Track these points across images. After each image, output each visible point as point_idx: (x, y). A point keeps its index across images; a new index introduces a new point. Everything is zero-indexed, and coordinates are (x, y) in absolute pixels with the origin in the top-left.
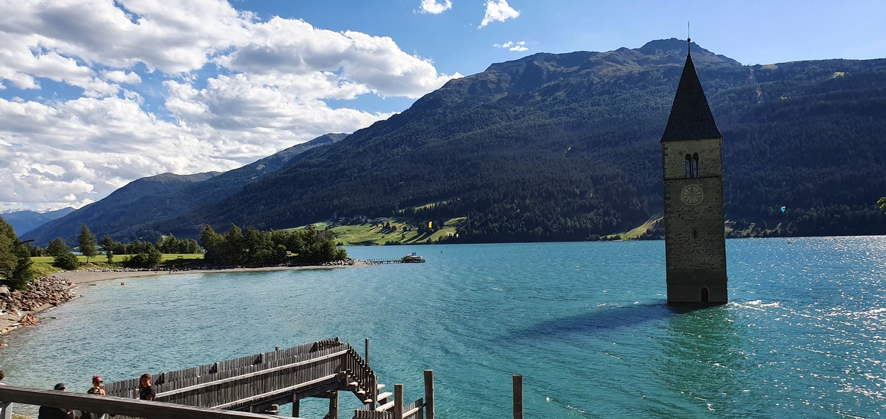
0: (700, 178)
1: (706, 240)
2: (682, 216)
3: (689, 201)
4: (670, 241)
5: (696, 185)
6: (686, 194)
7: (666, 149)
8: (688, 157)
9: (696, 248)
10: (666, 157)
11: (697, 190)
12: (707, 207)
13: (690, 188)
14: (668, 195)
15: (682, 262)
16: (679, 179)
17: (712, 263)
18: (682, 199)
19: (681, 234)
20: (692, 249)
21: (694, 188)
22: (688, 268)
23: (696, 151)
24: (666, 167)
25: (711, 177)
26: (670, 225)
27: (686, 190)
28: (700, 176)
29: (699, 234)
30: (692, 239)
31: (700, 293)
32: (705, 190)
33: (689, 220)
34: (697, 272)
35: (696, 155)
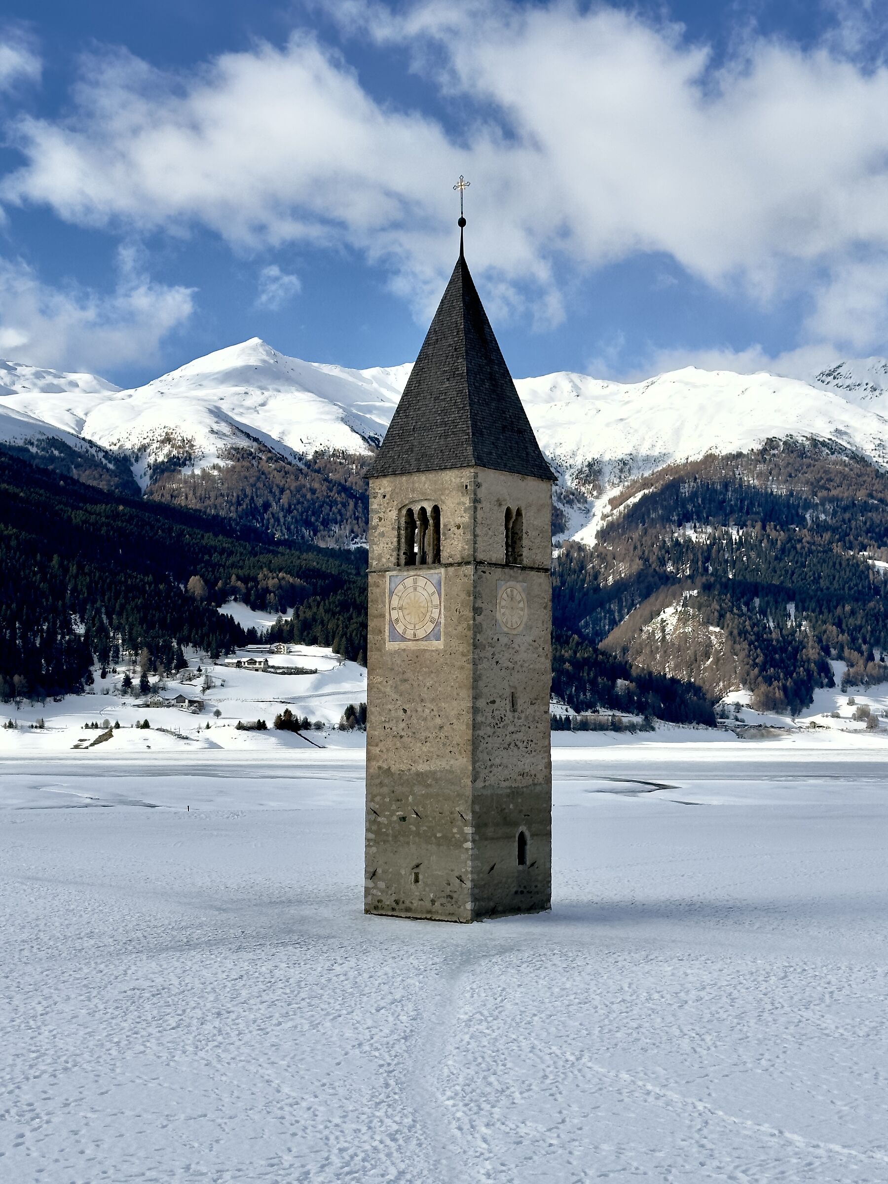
0: (524, 568)
1: (527, 717)
2: (497, 656)
3: (507, 622)
4: (479, 719)
5: (519, 586)
6: (503, 603)
7: (478, 485)
8: (508, 511)
9: (514, 736)
10: (479, 506)
11: (518, 598)
13: (509, 590)
14: (479, 604)
15: (494, 770)
16: (495, 565)
17: (533, 773)
18: (498, 616)
19: (493, 702)
20: (508, 739)
21: (515, 592)
22: (504, 784)
23: (519, 504)
24: (478, 531)
25: (538, 570)
26: (480, 676)
27: (505, 596)
28: (526, 562)
29: (520, 702)
30: (509, 714)
31: (516, 844)
32: (530, 598)
33: (507, 668)
34: (514, 793)
35: (519, 513)
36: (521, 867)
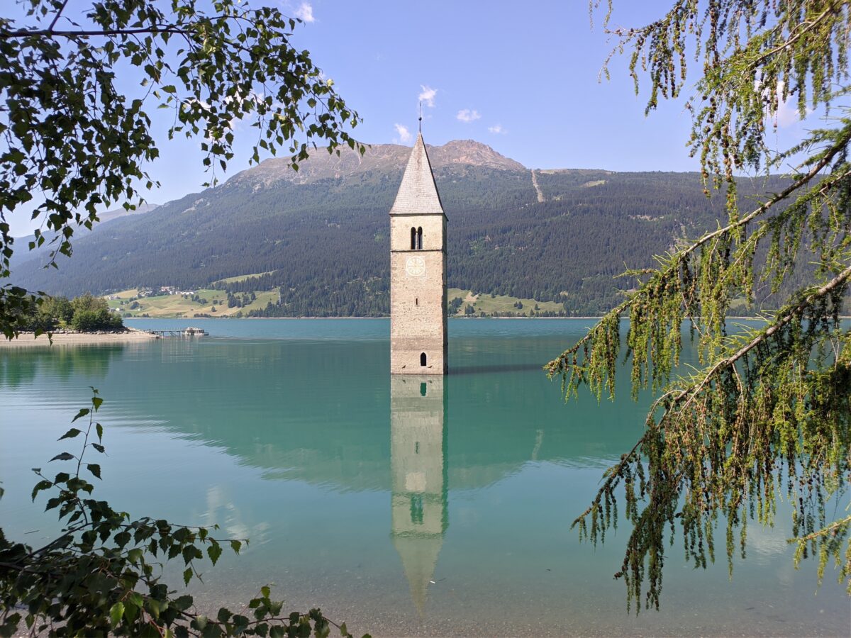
1: (426, 309)
2: (406, 286)
3: (412, 272)
4: (395, 309)
5: (420, 257)
6: (410, 265)
7: (395, 221)
8: (413, 230)
9: (417, 316)
10: (394, 229)
11: (420, 262)
12: (428, 278)
13: (414, 260)
14: (395, 266)
15: (405, 329)
16: (404, 251)
17: (430, 330)
18: (407, 270)
19: (405, 303)
20: (414, 317)
21: (418, 260)
22: (410, 335)
23: (420, 225)
24: (393, 238)
25: (432, 251)
26: (396, 294)
27: (411, 262)
28: (423, 249)
29: (421, 303)
30: (414, 307)
31: (420, 358)
32: (427, 262)
33: (413, 290)
34: (418, 339)
35: (420, 229)
36: (424, 367)
